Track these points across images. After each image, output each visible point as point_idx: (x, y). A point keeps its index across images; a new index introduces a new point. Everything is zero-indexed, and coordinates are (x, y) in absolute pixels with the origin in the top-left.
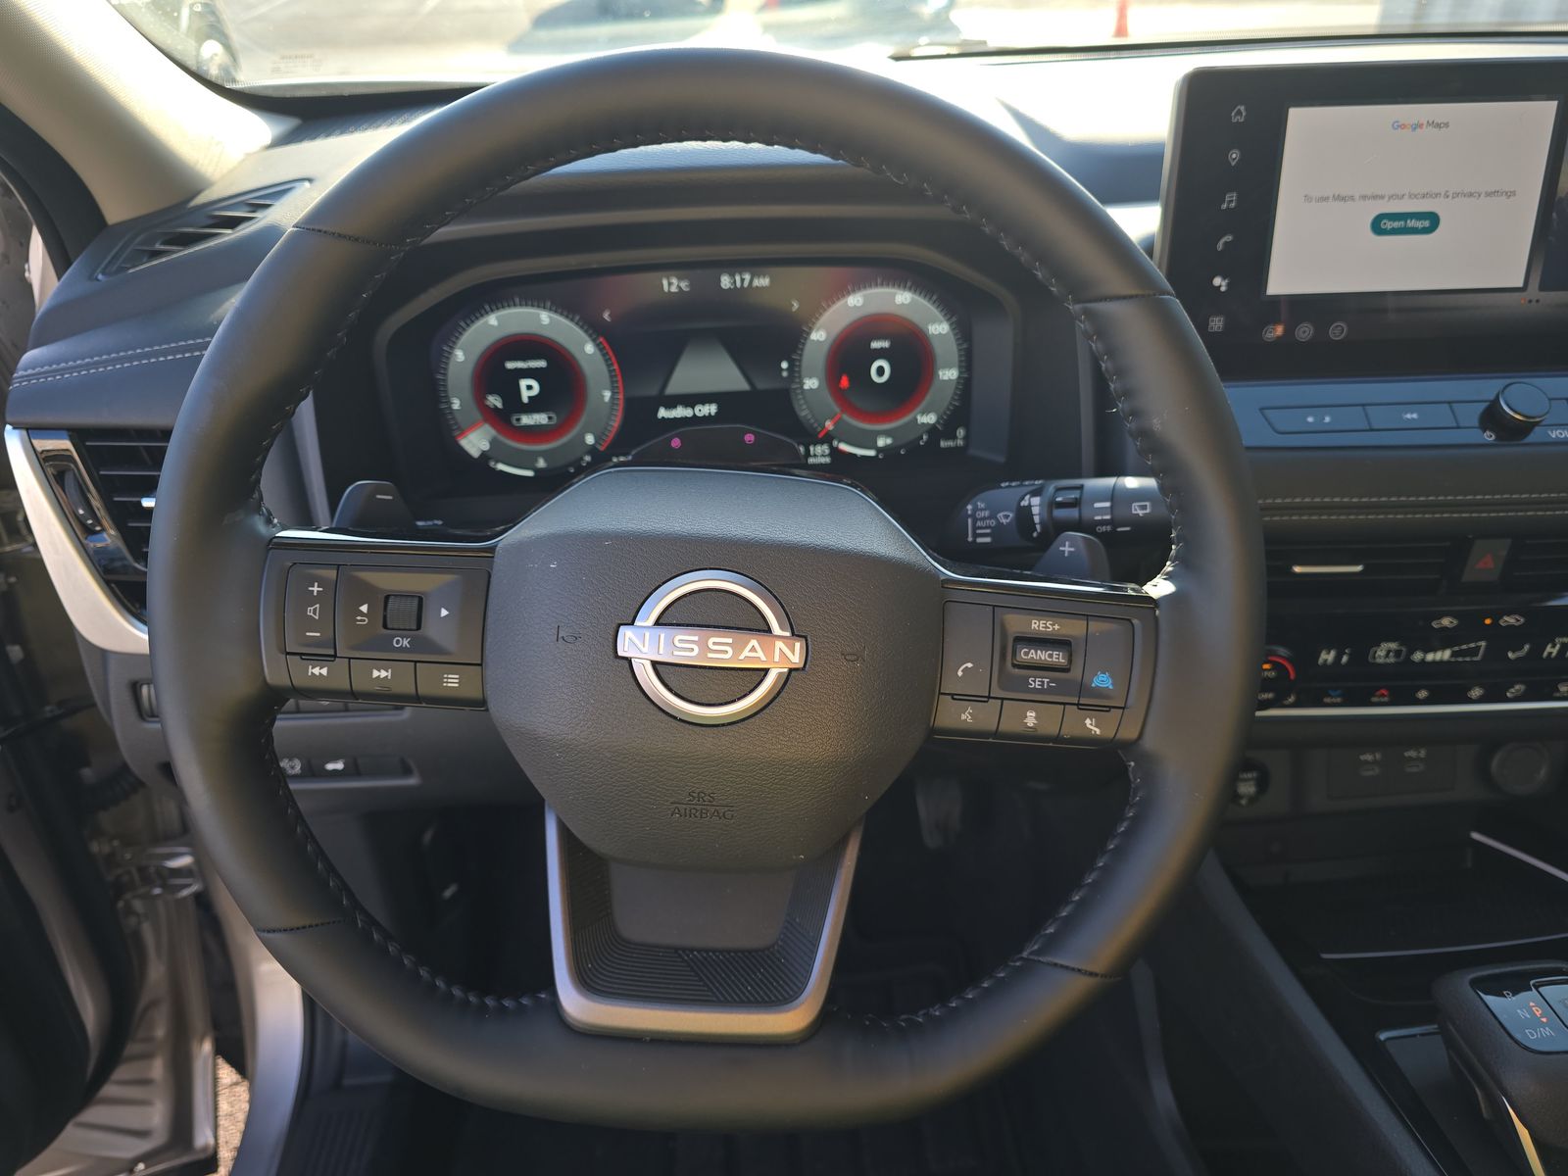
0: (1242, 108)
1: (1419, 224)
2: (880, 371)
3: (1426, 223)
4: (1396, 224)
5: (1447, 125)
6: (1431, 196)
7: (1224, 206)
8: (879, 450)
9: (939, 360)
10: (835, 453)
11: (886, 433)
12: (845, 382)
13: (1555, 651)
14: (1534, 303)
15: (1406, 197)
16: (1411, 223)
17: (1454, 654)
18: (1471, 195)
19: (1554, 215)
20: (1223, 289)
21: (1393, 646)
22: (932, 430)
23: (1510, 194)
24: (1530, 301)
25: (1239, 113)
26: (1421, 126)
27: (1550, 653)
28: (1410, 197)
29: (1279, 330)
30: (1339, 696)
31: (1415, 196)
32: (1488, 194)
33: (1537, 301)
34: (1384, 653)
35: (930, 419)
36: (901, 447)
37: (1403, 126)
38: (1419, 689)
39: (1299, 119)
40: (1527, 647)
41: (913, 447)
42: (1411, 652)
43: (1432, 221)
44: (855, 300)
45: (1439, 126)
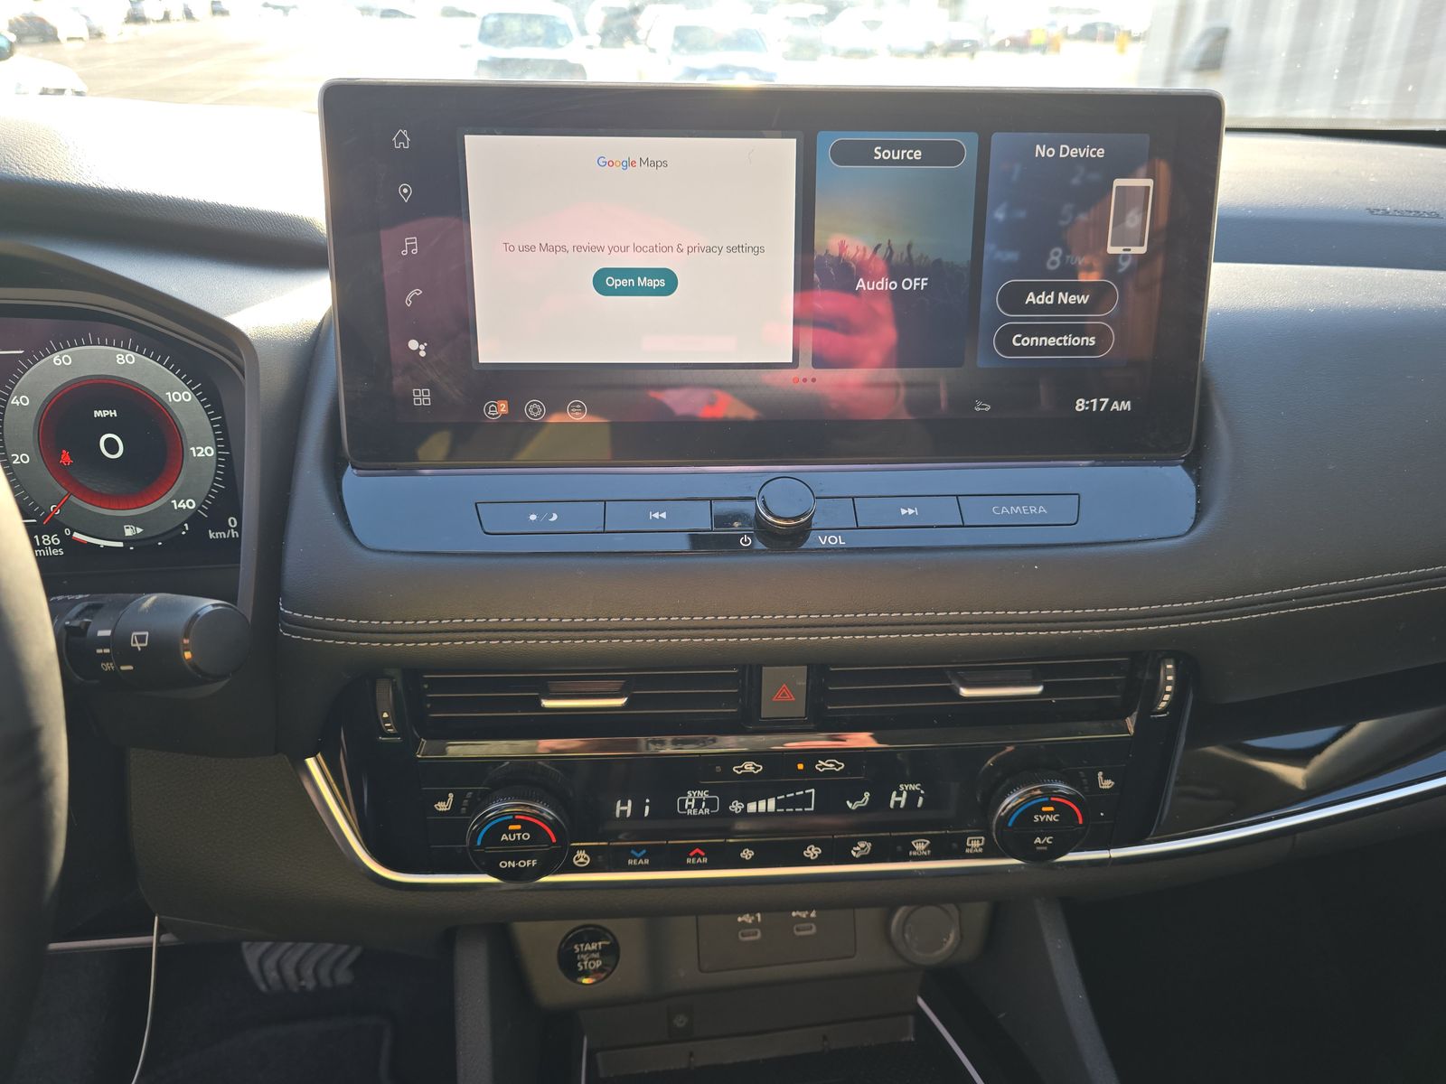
0: (404, 132)
1: (653, 283)
2: (111, 446)
3: (662, 283)
4: (624, 283)
5: (664, 164)
6: (661, 249)
7: (405, 252)
8: (127, 541)
9: (188, 435)
10: (68, 543)
11: (134, 521)
12: (66, 458)
13: (903, 800)
14: (809, 381)
15: (631, 249)
16: (642, 282)
17: (778, 804)
18: (710, 250)
19: (815, 276)
20: (423, 354)
21: (703, 794)
22: (194, 518)
23: (758, 250)
24: (805, 380)
25: (401, 138)
26: (633, 164)
27: (897, 803)
28: (635, 249)
29: (503, 407)
30: (643, 858)
31: (642, 249)
32: (730, 250)
33: (814, 380)
34: (693, 801)
35: (189, 505)
36: (157, 537)
37: (611, 164)
38: (742, 846)
39: (479, 149)
40: (867, 795)
41: (173, 538)
42: (726, 803)
43: (668, 282)
44: (61, 359)
45: (655, 164)
